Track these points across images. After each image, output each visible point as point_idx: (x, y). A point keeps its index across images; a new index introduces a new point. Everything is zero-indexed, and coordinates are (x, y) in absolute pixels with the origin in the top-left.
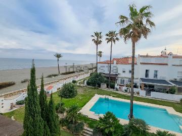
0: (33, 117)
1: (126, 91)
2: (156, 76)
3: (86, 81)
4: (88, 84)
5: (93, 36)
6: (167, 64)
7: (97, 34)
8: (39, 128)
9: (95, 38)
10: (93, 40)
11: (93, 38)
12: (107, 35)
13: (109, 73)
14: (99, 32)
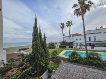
0: (36, 41)
1: (79, 48)
2: (95, 39)
3: (58, 46)
4: (60, 47)
5: (60, 25)
6: (101, 33)
7: (62, 24)
8: (40, 47)
9: (61, 26)
10: (60, 27)
11: (60, 26)
12: (67, 23)
13: (69, 41)
14: (63, 23)
